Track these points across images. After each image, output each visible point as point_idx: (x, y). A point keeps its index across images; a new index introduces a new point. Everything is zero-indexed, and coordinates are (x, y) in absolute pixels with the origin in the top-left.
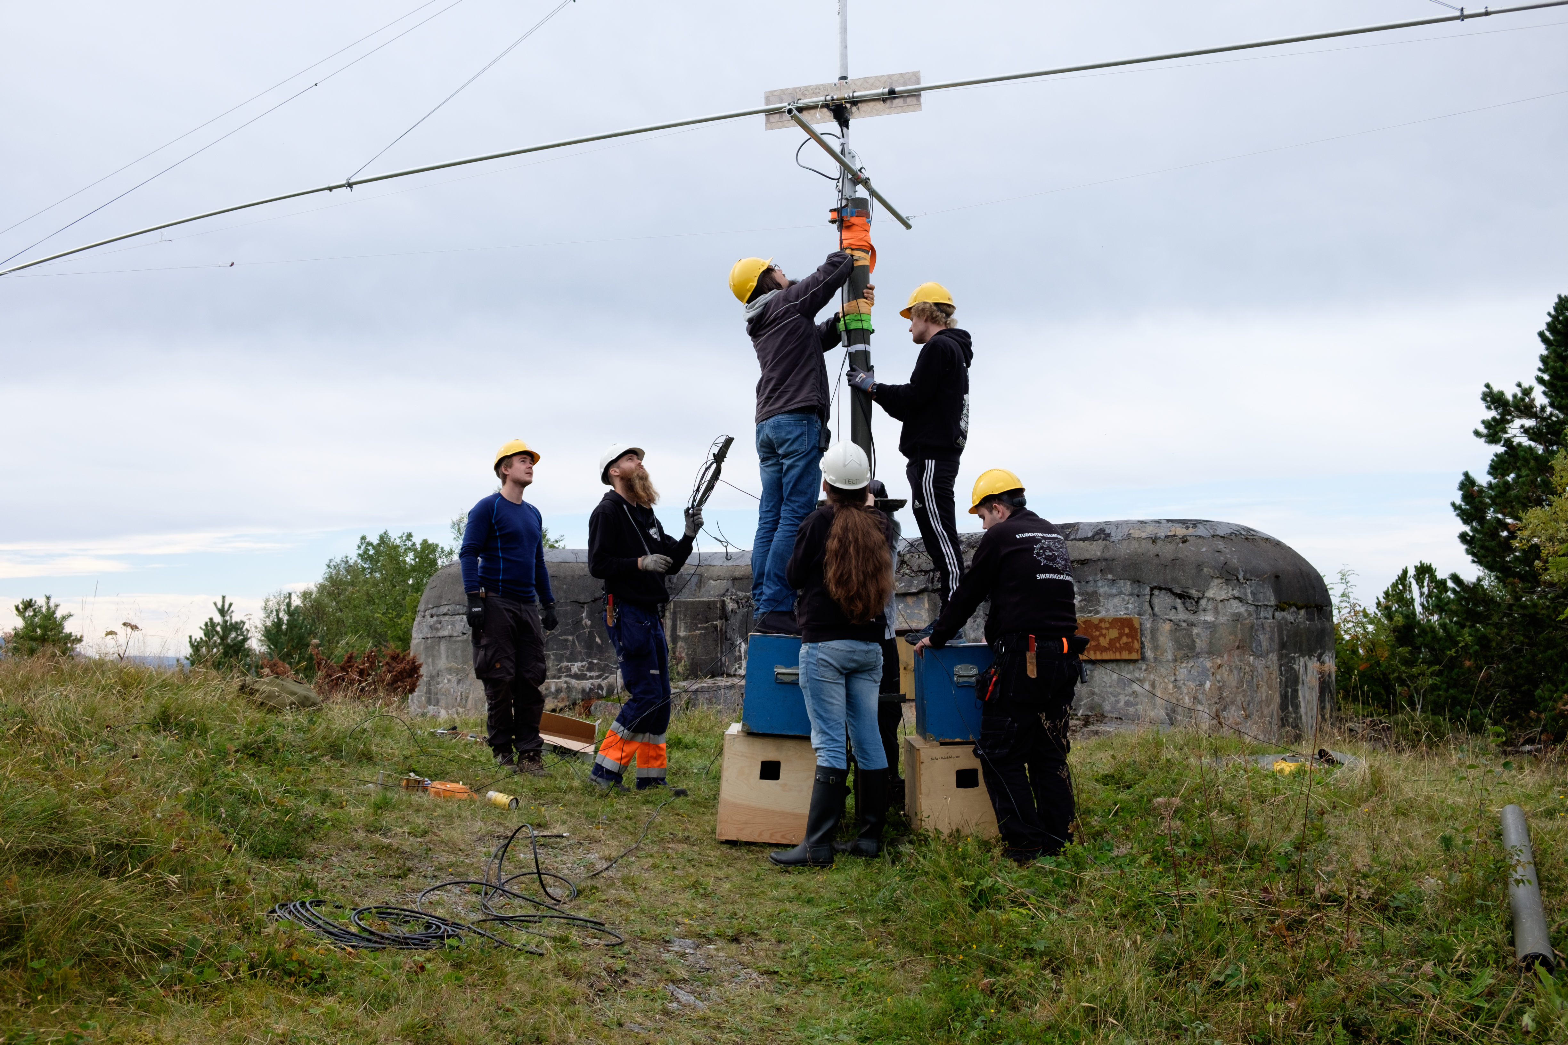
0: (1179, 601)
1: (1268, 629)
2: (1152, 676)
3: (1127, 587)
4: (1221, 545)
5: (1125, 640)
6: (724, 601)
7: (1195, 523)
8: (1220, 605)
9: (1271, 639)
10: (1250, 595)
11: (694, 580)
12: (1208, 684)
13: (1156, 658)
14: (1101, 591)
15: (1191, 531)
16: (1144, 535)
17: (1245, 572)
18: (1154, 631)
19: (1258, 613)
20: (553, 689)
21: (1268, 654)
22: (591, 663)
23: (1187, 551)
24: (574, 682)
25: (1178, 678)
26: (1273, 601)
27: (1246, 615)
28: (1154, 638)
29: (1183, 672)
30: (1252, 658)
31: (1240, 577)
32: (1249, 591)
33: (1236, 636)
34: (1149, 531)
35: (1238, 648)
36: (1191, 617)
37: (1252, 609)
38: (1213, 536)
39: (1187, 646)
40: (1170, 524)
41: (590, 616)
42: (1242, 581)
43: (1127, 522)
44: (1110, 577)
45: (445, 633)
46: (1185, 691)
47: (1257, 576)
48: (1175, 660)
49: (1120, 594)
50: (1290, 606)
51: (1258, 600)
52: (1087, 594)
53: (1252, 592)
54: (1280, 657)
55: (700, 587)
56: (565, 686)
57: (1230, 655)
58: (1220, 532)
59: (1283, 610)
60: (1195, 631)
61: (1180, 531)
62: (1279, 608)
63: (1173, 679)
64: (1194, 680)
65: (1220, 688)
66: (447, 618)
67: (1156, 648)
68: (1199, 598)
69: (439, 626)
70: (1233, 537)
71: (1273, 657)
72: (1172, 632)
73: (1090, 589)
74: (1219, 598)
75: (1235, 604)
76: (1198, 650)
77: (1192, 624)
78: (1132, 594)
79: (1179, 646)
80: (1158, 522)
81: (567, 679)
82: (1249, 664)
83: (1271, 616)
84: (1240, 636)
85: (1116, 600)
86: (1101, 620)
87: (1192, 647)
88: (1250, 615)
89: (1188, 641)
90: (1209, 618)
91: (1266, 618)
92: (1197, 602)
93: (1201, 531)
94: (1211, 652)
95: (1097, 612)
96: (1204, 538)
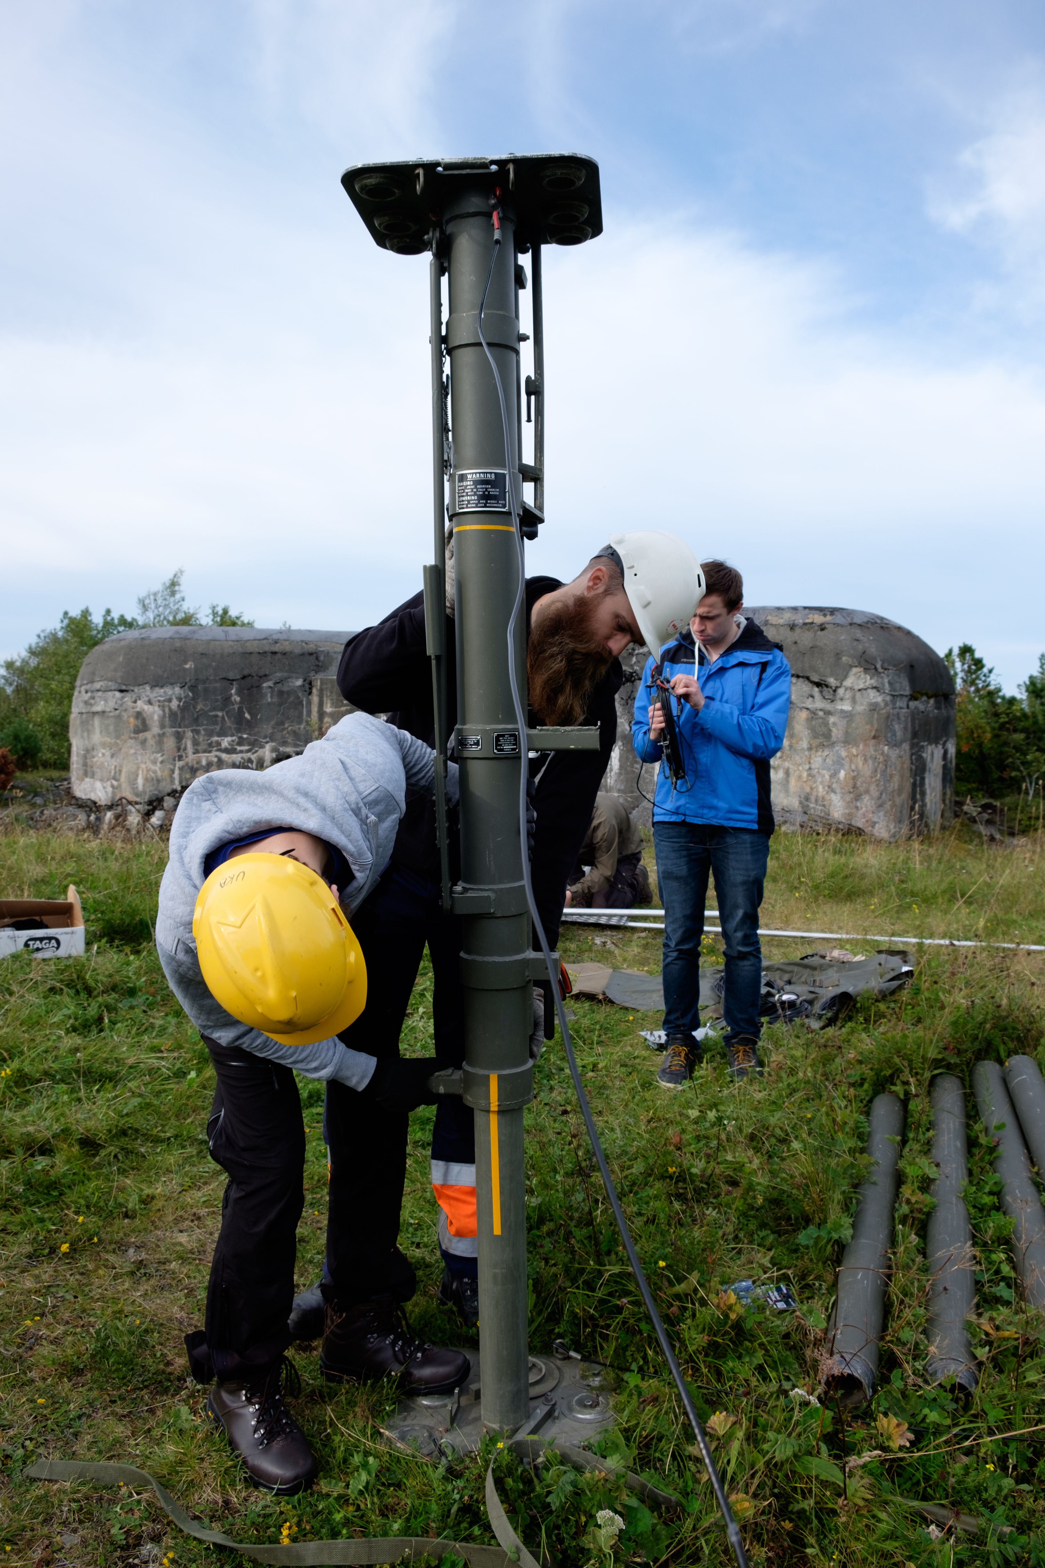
0: (816, 689)
1: (903, 719)
2: (787, 764)
4: (859, 634)
7: (833, 611)
8: (858, 694)
9: (905, 728)
10: (887, 686)
12: (842, 774)
15: (829, 618)
16: (781, 621)
17: (883, 661)
19: (893, 702)
20: (204, 763)
21: (901, 743)
22: (241, 738)
23: (825, 639)
24: (224, 756)
25: (813, 766)
26: (908, 692)
27: (882, 705)
29: (817, 760)
30: (886, 748)
31: (879, 666)
32: (886, 680)
33: (872, 725)
34: (787, 617)
35: (874, 737)
36: (828, 706)
37: (888, 698)
38: (851, 624)
39: (823, 735)
40: (807, 611)
41: (239, 693)
42: (880, 670)
43: (764, 609)
45: (98, 708)
46: (820, 780)
47: (894, 666)
48: (810, 749)
50: (922, 695)
51: (895, 690)
53: (890, 683)
54: (912, 746)
56: (216, 760)
57: (866, 745)
58: (857, 620)
59: (916, 699)
60: (832, 719)
61: (818, 619)
62: (913, 698)
63: (807, 767)
64: (829, 770)
65: (854, 778)
66: (100, 694)
68: (837, 687)
69: (92, 701)
70: (869, 625)
71: (906, 746)
72: (809, 720)
74: (857, 688)
75: (872, 693)
76: (834, 739)
77: (828, 713)
79: (815, 734)
80: (795, 609)
81: (218, 753)
82: (883, 754)
83: (905, 705)
84: (876, 726)
87: (828, 735)
88: (886, 704)
89: (824, 729)
90: (846, 707)
91: (901, 708)
92: (835, 691)
93: (839, 619)
94: (848, 740)
96: (842, 626)
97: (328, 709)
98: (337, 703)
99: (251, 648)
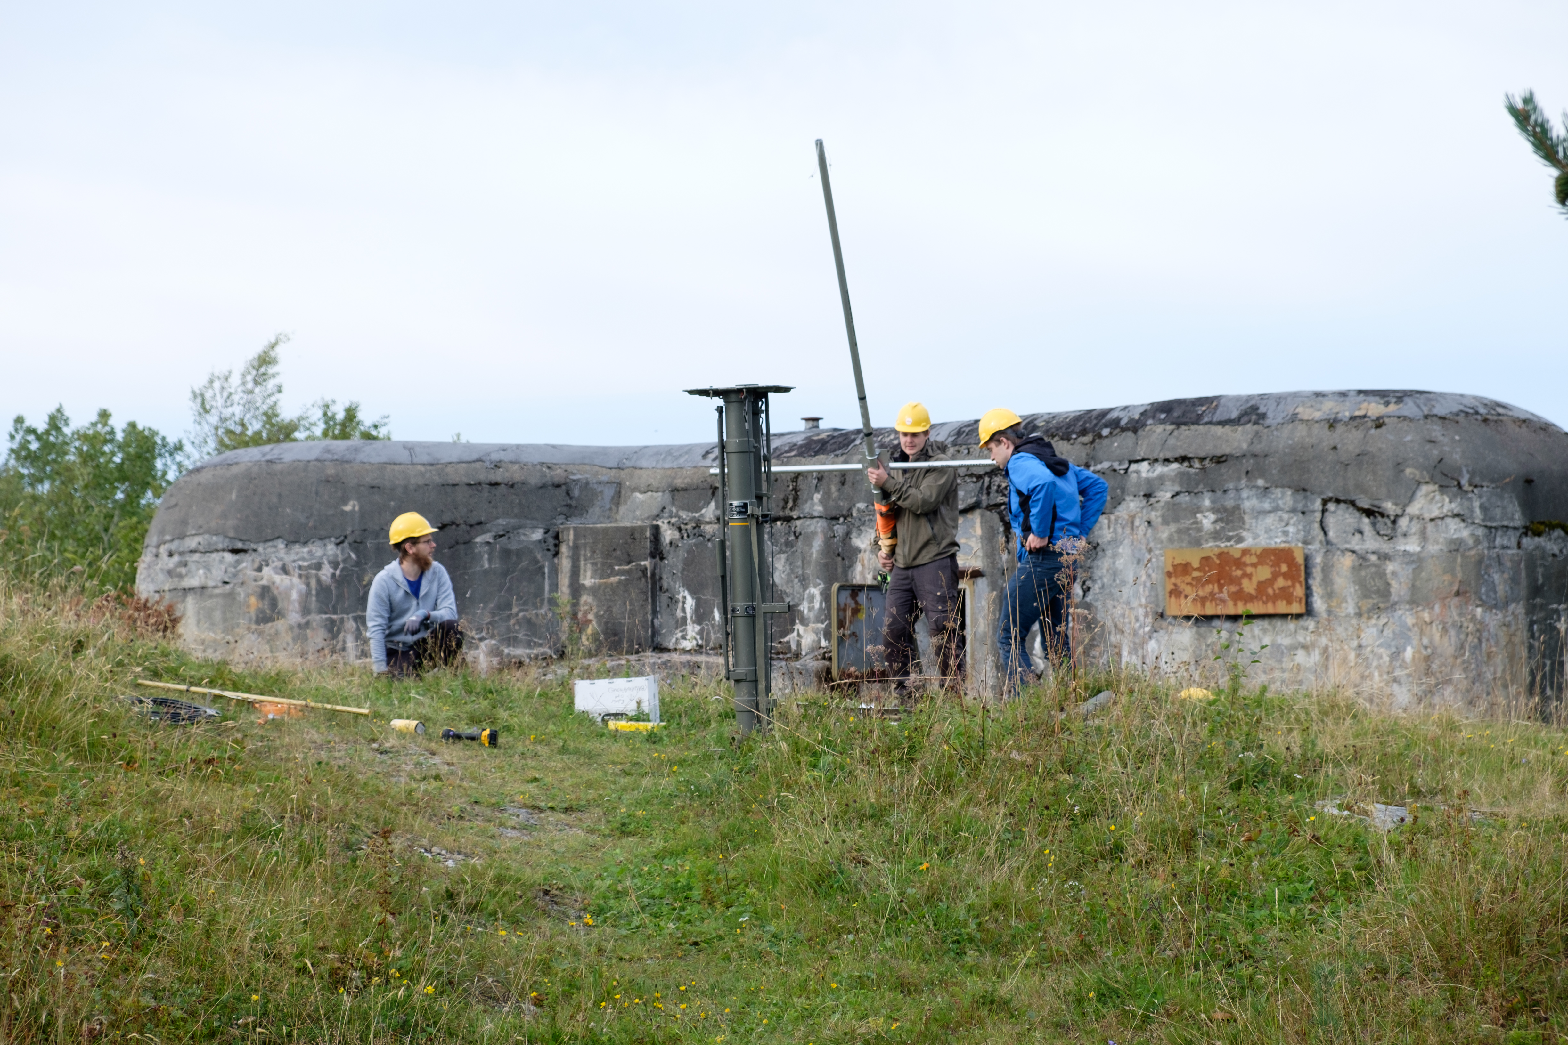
0: (1366, 520)
1: (1509, 564)
2: (1324, 641)
3: (1286, 498)
4: (1436, 431)
5: (1281, 582)
6: (656, 529)
7: (1401, 396)
8: (1430, 527)
9: (1514, 580)
10: (1478, 511)
11: (609, 492)
12: (1409, 652)
13: (1329, 612)
14: (1247, 505)
15: (1392, 408)
16: (1317, 415)
17: (1473, 474)
18: (1327, 569)
19: (1491, 539)
21: (1507, 604)
23: (1380, 440)
25: (1364, 643)
26: (1518, 520)
27: (1470, 542)
28: (1327, 580)
29: (1370, 633)
30: (1479, 610)
31: (1464, 482)
32: (1476, 504)
33: (1454, 575)
34: (1328, 407)
35: (1458, 594)
36: (1385, 547)
37: (1480, 532)
38: (1426, 417)
39: (1378, 592)
40: (1362, 397)
42: (1466, 487)
43: (1295, 395)
44: (1260, 482)
46: (1375, 664)
47: (1493, 481)
48: (1359, 615)
49: (1276, 509)
50: (1552, 527)
51: (1492, 519)
52: (1226, 510)
53: (1482, 507)
54: (1531, 610)
55: (618, 504)
57: (1444, 606)
58: (1439, 410)
59: (1539, 534)
60: (1390, 567)
61: (1375, 409)
62: (1531, 531)
63: (1355, 643)
64: (1389, 647)
65: (1427, 659)
67: (1329, 595)
68: (1397, 516)
70: (1461, 418)
71: (1519, 609)
72: (1356, 569)
73: (1229, 503)
74: (1427, 516)
75: (1453, 524)
76: (1394, 598)
77: (1385, 557)
78: (1293, 511)
79: (1365, 592)
80: (1343, 394)
82: (1473, 619)
83: (1513, 542)
84: (1459, 575)
85: (1270, 520)
86: (1245, 552)
87: (1385, 593)
88: (1477, 542)
89: (1379, 583)
90: (1412, 546)
91: (1504, 547)
92: (1394, 522)
93: (1409, 408)
94: (1415, 600)
95: (1240, 540)
96: (1411, 420)
97: (588, 580)
98: (604, 571)
99: (455, 475)
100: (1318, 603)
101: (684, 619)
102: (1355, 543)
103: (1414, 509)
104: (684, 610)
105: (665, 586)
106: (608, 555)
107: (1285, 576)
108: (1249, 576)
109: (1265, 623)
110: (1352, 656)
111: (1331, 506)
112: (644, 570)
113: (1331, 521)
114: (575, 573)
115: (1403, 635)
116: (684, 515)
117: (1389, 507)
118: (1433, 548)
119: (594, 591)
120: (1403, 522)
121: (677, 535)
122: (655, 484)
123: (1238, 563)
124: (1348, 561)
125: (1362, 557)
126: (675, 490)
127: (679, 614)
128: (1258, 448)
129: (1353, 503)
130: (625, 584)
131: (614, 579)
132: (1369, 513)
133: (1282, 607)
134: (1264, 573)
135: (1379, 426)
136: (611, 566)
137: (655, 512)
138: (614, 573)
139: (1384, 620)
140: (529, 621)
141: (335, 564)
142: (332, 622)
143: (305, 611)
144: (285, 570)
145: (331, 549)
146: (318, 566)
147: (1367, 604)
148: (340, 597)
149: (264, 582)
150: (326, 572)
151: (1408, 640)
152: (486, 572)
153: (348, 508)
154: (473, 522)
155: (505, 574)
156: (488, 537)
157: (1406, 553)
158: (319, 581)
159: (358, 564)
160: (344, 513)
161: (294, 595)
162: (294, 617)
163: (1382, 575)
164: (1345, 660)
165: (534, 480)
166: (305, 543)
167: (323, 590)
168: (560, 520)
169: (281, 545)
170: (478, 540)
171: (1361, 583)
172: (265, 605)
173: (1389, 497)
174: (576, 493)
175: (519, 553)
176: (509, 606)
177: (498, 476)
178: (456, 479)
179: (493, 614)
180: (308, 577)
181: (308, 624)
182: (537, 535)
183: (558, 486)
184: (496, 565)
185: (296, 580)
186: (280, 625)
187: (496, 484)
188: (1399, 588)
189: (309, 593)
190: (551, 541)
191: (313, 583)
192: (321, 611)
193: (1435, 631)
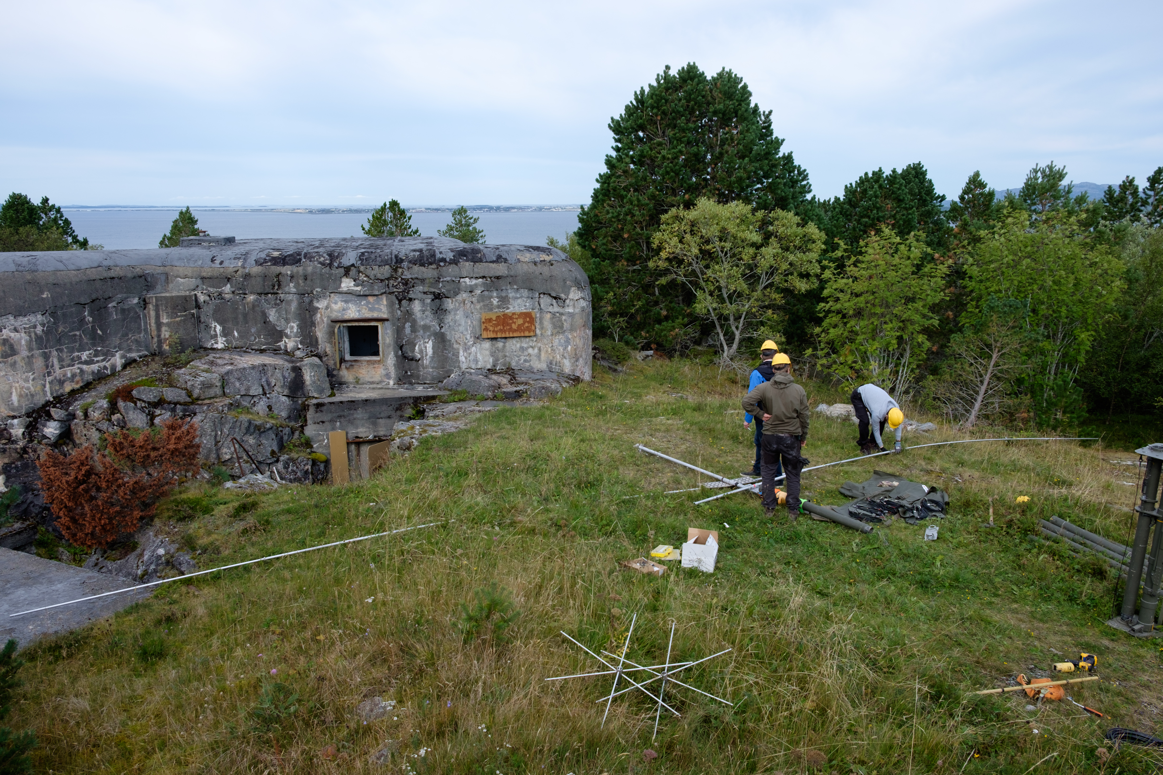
0: (554, 301)
2: (539, 345)
3: (525, 293)
4: (570, 266)
5: (527, 325)
6: (196, 295)
8: (575, 303)
10: (588, 296)
11: (163, 278)
12: (569, 348)
13: (542, 334)
14: (511, 295)
15: (551, 257)
16: (527, 260)
18: (541, 319)
20: (69, 375)
22: (96, 351)
23: (556, 271)
24: (85, 367)
25: (554, 345)
28: (541, 323)
29: (556, 342)
31: (583, 285)
32: (587, 293)
33: (581, 319)
34: (527, 256)
35: (584, 326)
36: (561, 310)
38: (563, 260)
39: (559, 327)
41: (91, 314)
42: (584, 288)
44: (515, 287)
46: (558, 352)
48: (552, 335)
49: (522, 297)
52: (502, 297)
55: (168, 283)
56: (78, 371)
57: (579, 331)
60: (564, 318)
61: (546, 257)
63: (550, 345)
64: (562, 346)
65: (575, 350)
67: (542, 328)
68: (565, 299)
72: (551, 319)
73: (504, 294)
74: (574, 299)
75: (581, 301)
76: (565, 328)
78: (528, 297)
79: (555, 326)
81: (80, 366)
82: (586, 334)
84: (585, 319)
85: (519, 301)
86: (514, 314)
87: (562, 327)
88: (588, 307)
89: (560, 323)
90: (571, 310)
92: (564, 301)
93: (555, 257)
94: (572, 329)
95: (508, 308)
96: (559, 262)
97: (165, 320)
98: (173, 314)
99: (93, 274)
100: (538, 332)
101: (216, 336)
102: (551, 309)
103: (571, 296)
104: (215, 331)
105: (202, 320)
106: (174, 309)
107: (528, 322)
108: (515, 323)
109: (518, 339)
110: (550, 350)
111: (542, 296)
112: (193, 314)
113: (542, 301)
114: (158, 317)
115: (568, 341)
116: (211, 290)
117: (563, 296)
118: (577, 310)
119: (168, 325)
120: (567, 301)
121: (208, 298)
122: (190, 274)
123: (511, 318)
124: (549, 316)
125: (554, 314)
126: (203, 278)
127: (212, 333)
128: (512, 273)
129: (550, 295)
130: (184, 321)
131: (178, 319)
132: (555, 298)
133: (527, 334)
134: (520, 321)
135: (552, 265)
136: (176, 313)
137: (193, 287)
138: (177, 316)
139: (561, 337)
140: (136, 340)
141: (43, 325)
142: (45, 353)
143: (30, 349)
144: (16, 330)
145: (39, 317)
146: (35, 327)
147: (555, 331)
148: (48, 340)
149: (4, 337)
150: (39, 329)
151: (569, 343)
152: (115, 320)
153: (45, 296)
154: (107, 297)
155: (124, 320)
156: (114, 304)
157: (569, 313)
158: (36, 334)
159: (55, 323)
160: (43, 299)
161: (23, 342)
162: (25, 353)
163: (561, 321)
164: (547, 351)
165: (130, 275)
166: (25, 316)
167: (38, 338)
168: (145, 293)
169: (11, 318)
170: (110, 305)
171: (553, 324)
172: (7, 348)
173: (563, 293)
174: (149, 279)
175: (129, 310)
176: (127, 335)
177: (112, 274)
178: (94, 278)
179: (121, 339)
180: (29, 333)
181: (32, 355)
182: (136, 301)
183: (141, 277)
184: (119, 317)
185: (23, 335)
186: (16, 358)
187: (113, 278)
188: (566, 325)
189: (31, 340)
190: (142, 303)
191: (33, 335)
192: (39, 349)
193: (577, 340)
